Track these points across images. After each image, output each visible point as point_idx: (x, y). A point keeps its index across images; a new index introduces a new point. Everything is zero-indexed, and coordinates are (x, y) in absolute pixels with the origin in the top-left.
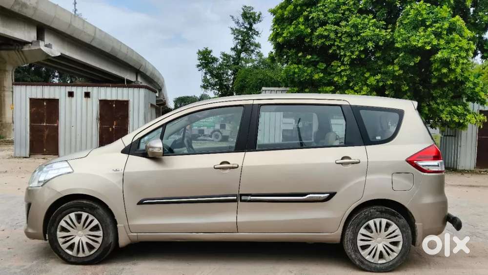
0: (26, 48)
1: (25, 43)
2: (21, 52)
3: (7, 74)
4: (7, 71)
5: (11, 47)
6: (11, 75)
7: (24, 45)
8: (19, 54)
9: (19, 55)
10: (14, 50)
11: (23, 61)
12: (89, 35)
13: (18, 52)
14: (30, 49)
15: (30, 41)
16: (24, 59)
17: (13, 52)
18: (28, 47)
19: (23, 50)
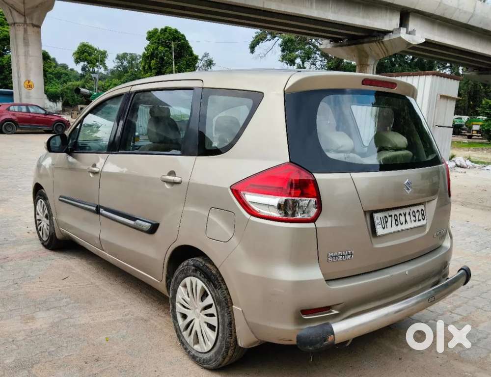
0: (386, 38)
1: (386, 33)
2: (381, 43)
3: (368, 68)
4: (368, 65)
5: (373, 39)
6: (372, 68)
7: (386, 35)
8: (381, 45)
9: (380, 47)
10: (375, 41)
11: (384, 53)
12: (465, 12)
13: (379, 43)
14: (390, 39)
15: (391, 30)
16: (385, 51)
17: (374, 44)
18: (388, 36)
19: (383, 40)
